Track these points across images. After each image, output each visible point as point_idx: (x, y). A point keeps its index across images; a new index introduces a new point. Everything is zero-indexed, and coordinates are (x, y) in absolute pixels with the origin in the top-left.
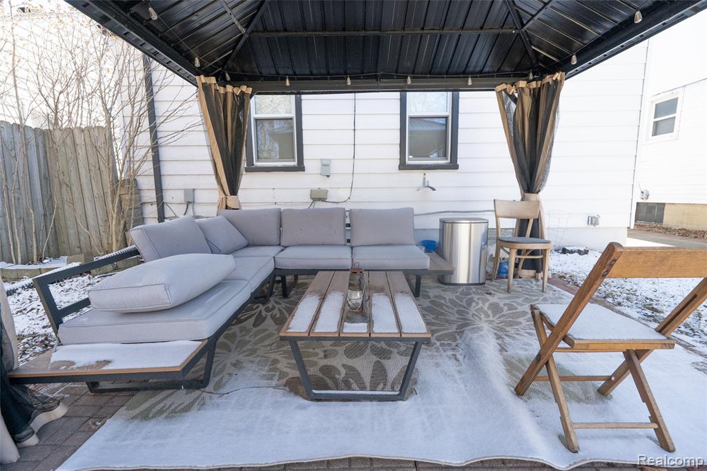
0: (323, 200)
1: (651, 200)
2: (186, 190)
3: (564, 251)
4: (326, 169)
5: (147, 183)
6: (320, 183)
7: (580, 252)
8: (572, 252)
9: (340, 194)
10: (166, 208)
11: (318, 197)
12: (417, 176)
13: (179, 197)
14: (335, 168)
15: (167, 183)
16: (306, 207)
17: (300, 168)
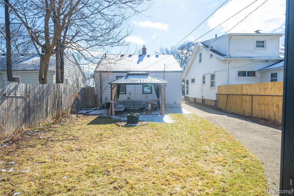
0: (130, 99)
1: (204, 98)
2: (106, 97)
3: (170, 108)
4: (130, 94)
5: (99, 96)
6: (129, 96)
7: (172, 108)
8: (171, 108)
9: (132, 98)
10: (102, 100)
11: (129, 98)
12: (145, 95)
13: (105, 98)
14: (132, 93)
15: (103, 96)
16: (126, 100)
17: (126, 93)
